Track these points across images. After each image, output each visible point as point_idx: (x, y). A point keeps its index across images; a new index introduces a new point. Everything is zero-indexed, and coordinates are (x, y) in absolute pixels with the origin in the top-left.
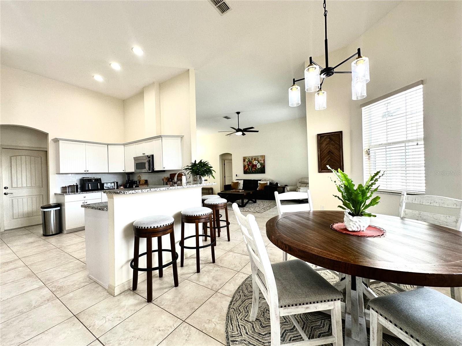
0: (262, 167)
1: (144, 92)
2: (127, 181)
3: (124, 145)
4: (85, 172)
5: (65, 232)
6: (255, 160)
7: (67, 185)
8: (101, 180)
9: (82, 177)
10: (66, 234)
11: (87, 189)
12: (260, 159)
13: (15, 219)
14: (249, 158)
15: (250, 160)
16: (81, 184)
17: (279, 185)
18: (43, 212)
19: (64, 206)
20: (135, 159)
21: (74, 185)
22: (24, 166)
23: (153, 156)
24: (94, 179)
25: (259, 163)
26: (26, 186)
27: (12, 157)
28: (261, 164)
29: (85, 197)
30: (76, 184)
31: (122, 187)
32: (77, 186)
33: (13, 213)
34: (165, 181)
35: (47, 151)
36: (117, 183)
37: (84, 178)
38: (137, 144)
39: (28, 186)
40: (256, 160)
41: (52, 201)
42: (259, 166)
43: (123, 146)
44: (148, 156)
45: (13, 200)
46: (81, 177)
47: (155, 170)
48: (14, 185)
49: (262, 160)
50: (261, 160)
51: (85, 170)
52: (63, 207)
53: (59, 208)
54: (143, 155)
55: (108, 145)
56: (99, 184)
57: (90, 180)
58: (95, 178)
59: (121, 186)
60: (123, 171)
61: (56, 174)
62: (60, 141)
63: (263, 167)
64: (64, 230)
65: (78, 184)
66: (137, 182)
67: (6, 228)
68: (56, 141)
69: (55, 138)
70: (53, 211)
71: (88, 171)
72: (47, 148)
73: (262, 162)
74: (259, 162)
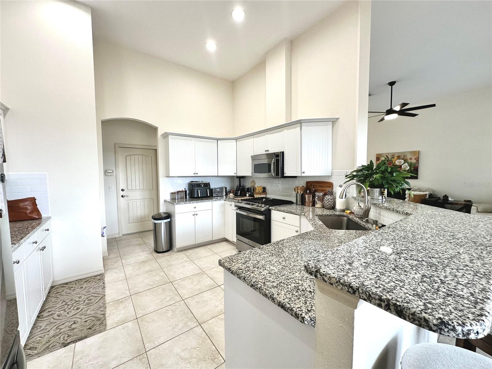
0: (412, 169)
1: (266, 60)
2: (237, 186)
3: (236, 139)
4: (194, 175)
5: (175, 249)
6: (399, 158)
7: (176, 191)
8: (210, 185)
9: (191, 181)
10: (176, 252)
11: (196, 196)
12: (409, 157)
13: (130, 223)
14: (387, 156)
15: (390, 158)
16: (189, 189)
17: (450, 199)
18: (154, 223)
19: (174, 217)
20: (254, 158)
21: (182, 191)
22: (137, 166)
23: (283, 153)
24: (203, 184)
25: (408, 163)
26: (139, 188)
27: (127, 157)
28: (410, 165)
29: (195, 208)
30: (185, 189)
31: (232, 194)
32: (186, 191)
33: (129, 217)
34: (299, 193)
35: (156, 150)
36: (226, 188)
37: (193, 181)
38: (256, 137)
39: (140, 188)
40: (402, 158)
41: (163, 209)
42: (406, 167)
43: (234, 141)
44: (276, 154)
45: (128, 203)
46: (189, 180)
47: (285, 175)
48: (130, 188)
49: (413, 158)
50: (411, 159)
51: (194, 173)
52: (173, 219)
53: (169, 220)
54: (265, 153)
55: (218, 140)
56: (208, 190)
57: (199, 185)
58: (204, 182)
59: (230, 192)
60: (235, 174)
61: (166, 176)
62: (169, 135)
63: (414, 169)
64: (175, 247)
65: (187, 189)
66: (251, 189)
67: (124, 233)
68: (166, 136)
69: (165, 132)
70: (163, 222)
71: (197, 174)
72: (156, 146)
73: (414, 161)
74: (406, 161)
